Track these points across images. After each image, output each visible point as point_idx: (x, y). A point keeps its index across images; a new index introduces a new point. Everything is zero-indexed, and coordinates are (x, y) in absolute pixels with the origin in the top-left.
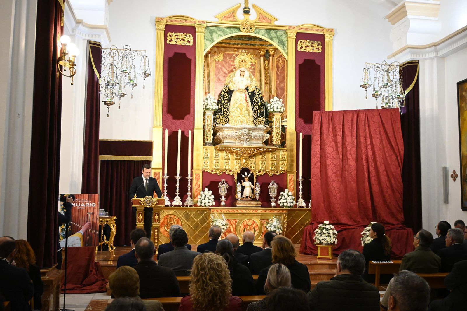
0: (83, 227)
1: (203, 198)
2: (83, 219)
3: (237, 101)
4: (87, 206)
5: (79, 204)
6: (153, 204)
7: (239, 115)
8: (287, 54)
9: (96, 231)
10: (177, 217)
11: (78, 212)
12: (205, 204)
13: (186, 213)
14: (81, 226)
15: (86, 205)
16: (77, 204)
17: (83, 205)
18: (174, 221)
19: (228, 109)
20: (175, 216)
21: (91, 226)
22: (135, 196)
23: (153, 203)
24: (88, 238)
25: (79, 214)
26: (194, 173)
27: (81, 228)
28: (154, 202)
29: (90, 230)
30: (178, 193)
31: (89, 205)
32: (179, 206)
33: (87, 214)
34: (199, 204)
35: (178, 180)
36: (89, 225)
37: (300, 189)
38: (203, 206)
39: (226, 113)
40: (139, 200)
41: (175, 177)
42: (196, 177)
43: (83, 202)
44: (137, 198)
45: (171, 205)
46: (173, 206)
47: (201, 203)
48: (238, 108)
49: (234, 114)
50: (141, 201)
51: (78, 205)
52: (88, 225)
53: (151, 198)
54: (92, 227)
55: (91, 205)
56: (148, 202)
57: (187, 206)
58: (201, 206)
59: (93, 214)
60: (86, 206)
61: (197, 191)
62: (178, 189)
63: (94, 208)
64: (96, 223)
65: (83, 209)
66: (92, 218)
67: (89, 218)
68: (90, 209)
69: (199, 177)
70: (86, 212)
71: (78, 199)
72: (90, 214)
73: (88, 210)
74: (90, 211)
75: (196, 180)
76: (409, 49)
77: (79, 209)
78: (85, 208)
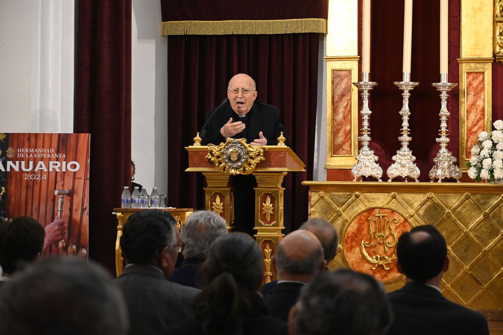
1: (485, 152)
2: (43, 208)
4: (54, 169)
5: (31, 163)
6: (250, 164)
9: (78, 249)
10: (402, 216)
11: (28, 187)
12: (491, 171)
13: (429, 203)
15: (51, 167)
16: (23, 163)
17: (41, 166)
18: (390, 229)
20: (393, 211)
21: (66, 231)
22: (198, 138)
23: (249, 160)
25: (30, 194)
26: (464, 68)
28: (251, 158)
29: (61, 244)
30: (405, 138)
31: (60, 168)
32: (410, 179)
33: (55, 196)
34: (472, 173)
35: (406, 95)
36: (58, 230)
38: (484, 181)
40: (206, 151)
41: (396, 83)
42: (470, 84)
43: (42, 159)
44: (203, 143)
45: (385, 177)
46: (390, 181)
47: (480, 169)
50: (213, 155)
51: (27, 166)
52: (57, 228)
53: (242, 145)
54: (66, 235)
55: (66, 166)
56: (234, 158)
57: (436, 180)
58: (478, 179)
59: (71, 194)
60: (51, 170)
61: (475, 129)
62: (405, 124)
63: (75, 178)
64: (79, 222)
65: (42, 178)
66: (68, 208)
67: (58, 208)
68: (63, 179)
69: (480, 84)
70: (49, 190)
71: (28, 150)
72: (64, 194)
73: (57, 184)
74: (63, 185)
75: (473, 93)
77: (30, 178)
78: (47, 177)
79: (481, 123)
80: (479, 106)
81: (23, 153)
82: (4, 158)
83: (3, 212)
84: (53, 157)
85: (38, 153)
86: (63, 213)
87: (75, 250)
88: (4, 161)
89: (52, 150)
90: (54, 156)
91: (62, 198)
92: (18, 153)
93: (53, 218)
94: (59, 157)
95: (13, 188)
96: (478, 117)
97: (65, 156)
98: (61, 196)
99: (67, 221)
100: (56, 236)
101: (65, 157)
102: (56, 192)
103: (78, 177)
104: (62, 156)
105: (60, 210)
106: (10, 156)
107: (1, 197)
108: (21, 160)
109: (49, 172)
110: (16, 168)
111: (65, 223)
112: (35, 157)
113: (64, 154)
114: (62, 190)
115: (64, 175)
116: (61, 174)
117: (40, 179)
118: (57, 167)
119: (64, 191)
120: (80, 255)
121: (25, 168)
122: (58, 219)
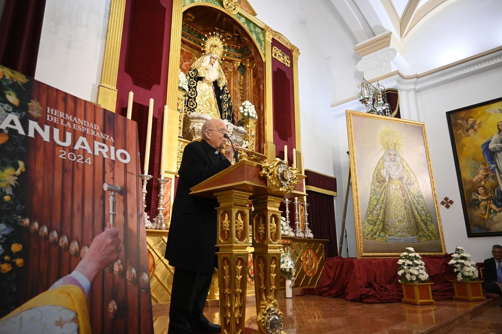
0: (87, 252)
2: (88, 208)
3: (205, 93)
4: (100, 152)
5: (69, 135)
7: (209, 111)
8: (265, 55)
11: (64, 170)
14: (81, 246)
15: (97, 149)
16: (56, 131)
17: (83, 144)
19: (195, 99)
21: (121, 245)
24: (112, 306)
25: (69, 183)
27: (78, 256)
29: (117, 267)
31: (109, 153)
33: (104, 192)
35: (145, 182)
36: (112, 243)
37: (287, 214)
39: (192, 104)
43: (84, 134)
48: (207, 102)
49: (203, 108)
51: (63, 138)
52: (110, 241)
54: (123, 253)
55: (116, 154)
59: (124, 192)
60: (97, 153)
63: (127, 172)
64: (136, 233)
65: (86, 161)
66: (122, 212)
67: (109, 210)
68: (113, 170)
69: (169, 184)
70: (96, 181)
71: (63, 114)
72: (115, 191)
73: (105, 175)
74: (113, 178)
75: (166, 188)
76: (397, 75)
77: (67, 158)
78: (92, 162)
79: (169, 203)
81: (56, 116)
82: (24, 113)
83: (19, 208)
84: (99, 136)
85: (78, 124)
86: (117, 217)
87: (135, 275)
88: (23, 117)
89: (97, 128)
90: (100, 135)
91: (114, 196)
92: (48, 113)
93: (104, 226)
94: (106, 139)
95: (39, 167)
96: (168, 200)
97: (112, 139)
98: (112, 193)
99: (122, 231)
100: (109, 255)
101: (113, 141)
102: (106, 187)
103: (130, 171)
104: (109, 138)
105: (113, 213)
106: (35, 114)
107: (16, 178)
108: (53, 125)
109: (94, 156)
110: (45, 136)
111: (120, 233)
112: (74, 128)
113: (112, 138)
114: (112, 184)
115: (114, 164)
116: (110, 162)
117: (83, 162)
118: (104, 152)
119: (115, 187)
120: (141, 283)
121: (60, 139)
122: (110, 227)
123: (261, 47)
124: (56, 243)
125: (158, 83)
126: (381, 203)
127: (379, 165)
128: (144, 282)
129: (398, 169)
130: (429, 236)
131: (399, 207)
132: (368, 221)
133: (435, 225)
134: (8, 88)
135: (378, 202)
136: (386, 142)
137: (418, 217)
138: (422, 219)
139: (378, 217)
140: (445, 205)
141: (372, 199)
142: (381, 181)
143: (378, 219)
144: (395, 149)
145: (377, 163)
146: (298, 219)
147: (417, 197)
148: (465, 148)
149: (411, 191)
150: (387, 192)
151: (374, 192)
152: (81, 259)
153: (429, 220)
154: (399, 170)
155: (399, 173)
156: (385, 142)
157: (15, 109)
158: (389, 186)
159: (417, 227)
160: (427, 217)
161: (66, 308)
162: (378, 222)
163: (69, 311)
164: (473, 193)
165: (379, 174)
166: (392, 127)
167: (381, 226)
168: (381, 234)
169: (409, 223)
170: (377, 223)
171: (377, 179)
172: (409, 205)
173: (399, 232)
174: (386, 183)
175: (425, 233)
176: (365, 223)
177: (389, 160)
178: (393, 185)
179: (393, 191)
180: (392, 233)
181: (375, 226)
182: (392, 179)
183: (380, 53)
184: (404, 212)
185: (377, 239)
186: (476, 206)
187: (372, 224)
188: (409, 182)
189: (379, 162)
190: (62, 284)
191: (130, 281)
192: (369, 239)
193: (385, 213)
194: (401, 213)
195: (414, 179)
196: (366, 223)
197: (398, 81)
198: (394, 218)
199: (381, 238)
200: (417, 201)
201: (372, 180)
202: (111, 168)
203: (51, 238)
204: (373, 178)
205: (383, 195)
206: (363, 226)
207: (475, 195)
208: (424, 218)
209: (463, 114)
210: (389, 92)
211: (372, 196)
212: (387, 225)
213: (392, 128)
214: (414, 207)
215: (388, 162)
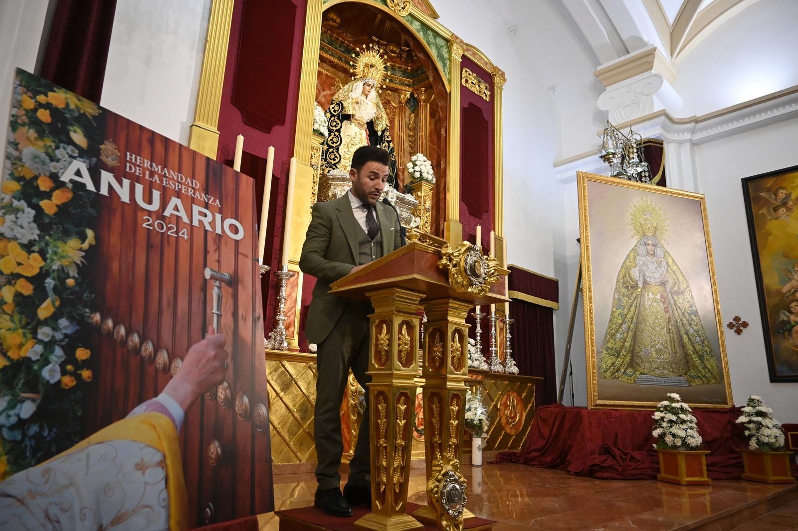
0: (180, 367)
2: (182, 303)
4: (200, 222)
5: (156, 194)
8: (449, 81)
9: (254, 404)
11: (150, 246)
14: (172, 357)
15: (196, 217)
16: (139, 188)
17: (176, 208)
19: (338, 150)
21: (229, 361)
24: (215, 449)
25: (155, 265)
27: (167, 372)
29: (222, 393)
31: (213, 223)
33: (205, 280)
36: (215, 357)
37: (478, 334)
39: (333, 156)
43: (178, 194)
50: (450, 262)
51: (148, 199)
52: (212, 353)
54: (231, 372)
55: (223, 225)
59: (233, 282)
60: (196, 223)
63: (238, 253)
64: (251, 345)
65: (180, 234)
66: (230, 312)
67: (212, 309)
68: (218, 248)
69: (295, 280)
70: (194, 264)
71: (149, 163)
72: (221, 280)
73: (208, 256)
74: (219, 261)
75: (290, 286)
76: (663, 118)
77: (154, 227)
78: (189, 235)
79: (293, 310)
80: (293, 297)
81: (139, 166)
82: (94, 160)
83: (86, 297)
84: (199, 198)
85: (170, 179)
86: (223, 320)
87: (248, 406)
88: (93, 166)
89: (196, 185)
90: (201, 196)
91: (219, 288)
92: (127, 161)
94: (210, 202)
95: (114, 239)
96: (292, 305)
97: (218, 203)
98: (217, 283)
100: (211, 373)
101: (219, 206)
102: (208, 273)
103: (243, 253)
104: (214, 201)
105: (217, 313)
106: (110, 161)
107: (83, 254)
108: (134, 179)
109: (192, 227)
110: (124, 194)
111: (227, 343)
112: (164, 184)
113: (217, 200)
114: (217, 270)
115: (220, 241)
116: (214, 237)
117: (176, 236)
118: (206, 221)
119: (221, 274)
120: (257, 418)
121: (144, 200)
122: (213, 333)
123: (444, 69)
124: (137, 350)
125: (283, 123)
126: (629, 321)
127: (628, 261)
128: (261, 417)
129: (658, 268)
130: (705, 376)
131: (658, 329)
132: (607, 349)
133: (717, 360)
134: (73, 122)
135: (624, 319)
136: (641, 224)
137: (689, 347)
138: (695, 349)
139: (624, 343)
140: (735, 328)
141: (615, 314)
142: (631, 287)
143: (623, 346)
144: (655, 236)
145: (626, 257)
146: (496, 342)
147: (689, 314)
148: (770, 238)
149: (679, 305)
150: (640, 304)
151: (618, 304)
152: (171, 377)
153: (706, 351)
154: (661, 269)
155: (661, 275)
156: (639, 225)
157: (83, 154)
158: (644, 295)
159: (687, 362)
160: (703, 347)
161: (150, 446)
162: (623, 352)
163: (154, 451)
164: (781, 311)
165: (627, 275)
166: (651, 201)
167: (627, 359)
168: (627, 371)
169: (674, 355)
170: (622, 354)
171: (624, 283)
172: (675, 326)
173: (658, 368)
174: (639, 290)
175: (700, 372)
176: (602, 352)
177: (644, 252)
178: (650, 294)
179: (649, 303)
180: (646, 371)
181: (618, 357)
182: (648, 284)
183: (636, 82)
184: (666, 337)
185: (620, 379)
186: (786, 333)
187: (614, 355)
188: (676, 289)
189: (628, 255)
190: (144, 411)
191: (240, 414)
192: (608, 378)
193: (635, 337)
194: (662, 338)
195: (684, 286)
196: (604, 352)
197: (664, 127)
198: (650, 346)
199: (627, 377)
200: (688, 320)
201: (617, 285)
202: (215, 245)
203: (130, 343)
204: (618, 281)
205: (633, 309)
206: (599, 357)
207: (785, 315)
208: (698, 347)
209: (769, 183)
210: (649, 144)
211: (614, 309)
212: (638, 358)
213: (652, 203)
214: (684, 330)
215: (644, 256)
